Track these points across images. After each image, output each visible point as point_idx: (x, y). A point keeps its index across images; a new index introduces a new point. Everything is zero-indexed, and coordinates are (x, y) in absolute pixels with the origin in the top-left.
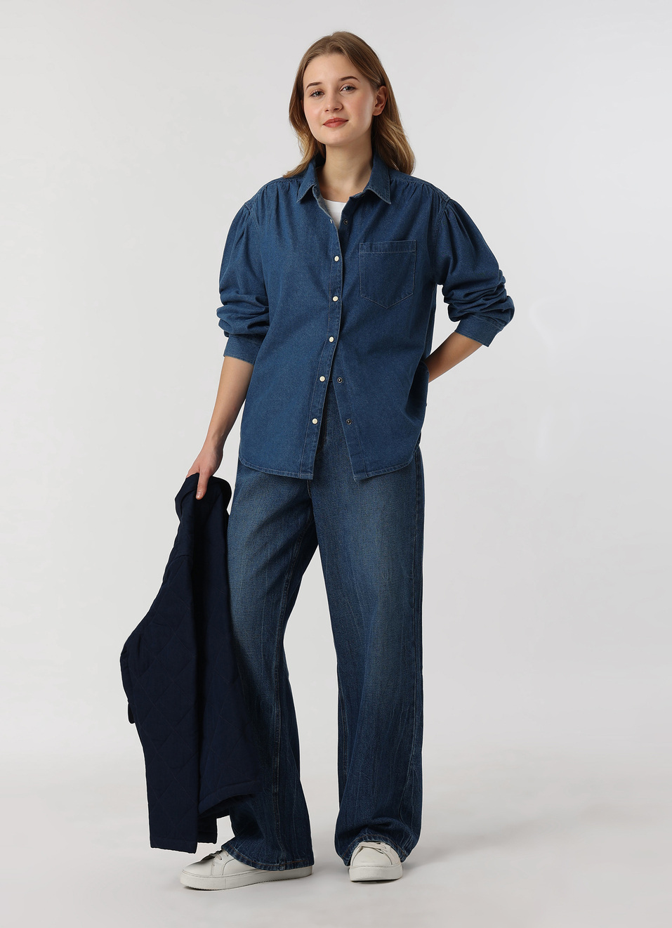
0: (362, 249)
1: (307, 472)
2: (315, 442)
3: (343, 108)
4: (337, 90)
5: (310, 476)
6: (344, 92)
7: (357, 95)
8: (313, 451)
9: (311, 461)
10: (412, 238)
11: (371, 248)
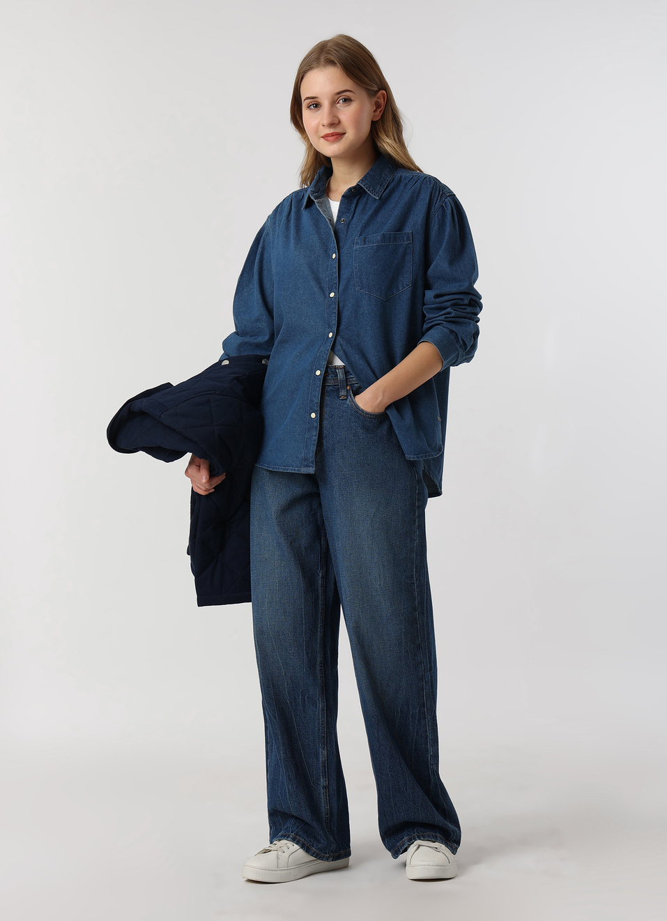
0: (357, 243)
1: (309, 466)
2: (315, 436)
3: (339, 122)
4: (334, 103)
5: (311, 470)
6: (340, 105)
7: (353, 107)
8: (314, 445)
9: (312, 455)
10: (408, 229)
11: (364, 241)
